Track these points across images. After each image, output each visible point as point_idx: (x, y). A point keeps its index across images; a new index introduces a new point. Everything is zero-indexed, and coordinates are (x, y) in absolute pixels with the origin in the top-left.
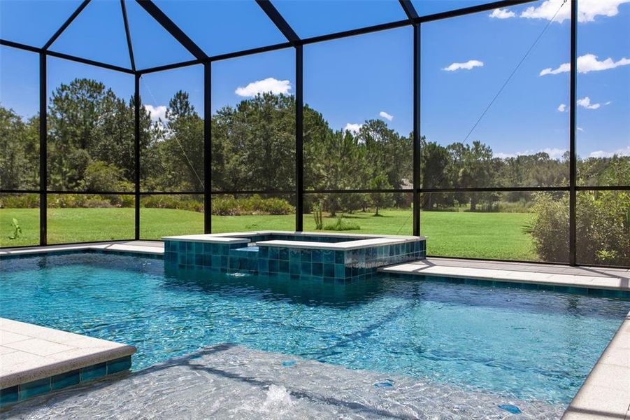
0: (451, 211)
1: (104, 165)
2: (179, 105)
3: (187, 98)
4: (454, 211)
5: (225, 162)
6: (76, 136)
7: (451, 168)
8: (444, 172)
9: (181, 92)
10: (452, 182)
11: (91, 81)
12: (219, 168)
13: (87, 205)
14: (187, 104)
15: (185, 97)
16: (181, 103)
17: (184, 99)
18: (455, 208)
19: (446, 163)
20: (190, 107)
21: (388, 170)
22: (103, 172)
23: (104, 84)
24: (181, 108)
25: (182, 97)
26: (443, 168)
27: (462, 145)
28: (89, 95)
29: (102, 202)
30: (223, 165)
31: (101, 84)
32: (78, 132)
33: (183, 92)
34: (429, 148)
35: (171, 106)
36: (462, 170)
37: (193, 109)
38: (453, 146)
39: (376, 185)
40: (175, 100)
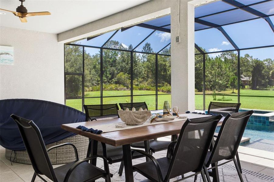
0: (266, 90)
1: (123, 74)
2: (147, 49)
3: (150, 45)
4: (267, 90)
5: (167, 71)
6: (110, 62)
7: (266, 70)
8: (262, 72)
9: (147, 43)
10: (266, 77)
11: (114, 41)
12: (165, 73)
13: (118, 89)
14: (150, 48)
15: (149, 45)
16: (147, 48)
17: (149, 46)
18: (268, 89)
19: (264, 68)
20: (151, 49)
21: (235, 72)
22: (123, 77)
23: (119, 42)
24: (148, 50)
25: (148, 45)
26: (262, 70)
27: (271, 60)
28: (113, 46)
29: (124, 88)
30: (166, 72)
31: (118, 42)
32: (111, 61)
33: (148, 43)
34: (255, 62)
35: (143, 49)
36: (271, 71)
37: (152, 49)
38: (267, 60)
39: (233, 80)
40: (145, 46)
